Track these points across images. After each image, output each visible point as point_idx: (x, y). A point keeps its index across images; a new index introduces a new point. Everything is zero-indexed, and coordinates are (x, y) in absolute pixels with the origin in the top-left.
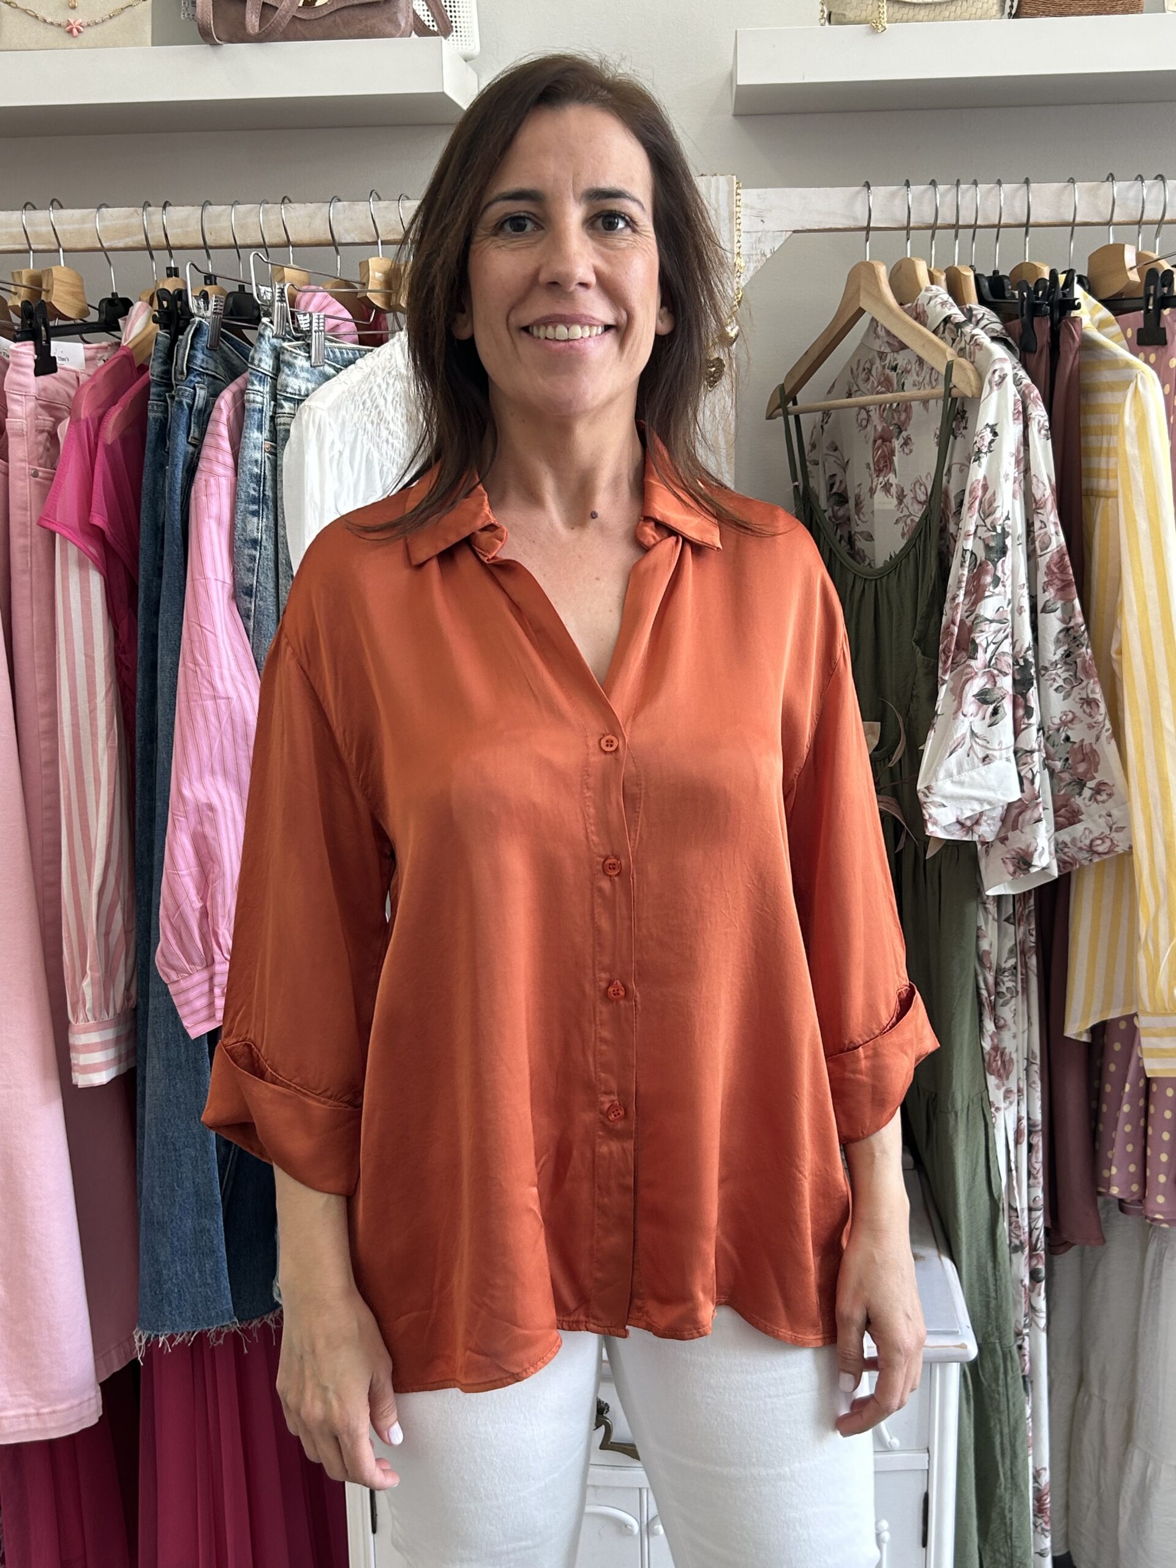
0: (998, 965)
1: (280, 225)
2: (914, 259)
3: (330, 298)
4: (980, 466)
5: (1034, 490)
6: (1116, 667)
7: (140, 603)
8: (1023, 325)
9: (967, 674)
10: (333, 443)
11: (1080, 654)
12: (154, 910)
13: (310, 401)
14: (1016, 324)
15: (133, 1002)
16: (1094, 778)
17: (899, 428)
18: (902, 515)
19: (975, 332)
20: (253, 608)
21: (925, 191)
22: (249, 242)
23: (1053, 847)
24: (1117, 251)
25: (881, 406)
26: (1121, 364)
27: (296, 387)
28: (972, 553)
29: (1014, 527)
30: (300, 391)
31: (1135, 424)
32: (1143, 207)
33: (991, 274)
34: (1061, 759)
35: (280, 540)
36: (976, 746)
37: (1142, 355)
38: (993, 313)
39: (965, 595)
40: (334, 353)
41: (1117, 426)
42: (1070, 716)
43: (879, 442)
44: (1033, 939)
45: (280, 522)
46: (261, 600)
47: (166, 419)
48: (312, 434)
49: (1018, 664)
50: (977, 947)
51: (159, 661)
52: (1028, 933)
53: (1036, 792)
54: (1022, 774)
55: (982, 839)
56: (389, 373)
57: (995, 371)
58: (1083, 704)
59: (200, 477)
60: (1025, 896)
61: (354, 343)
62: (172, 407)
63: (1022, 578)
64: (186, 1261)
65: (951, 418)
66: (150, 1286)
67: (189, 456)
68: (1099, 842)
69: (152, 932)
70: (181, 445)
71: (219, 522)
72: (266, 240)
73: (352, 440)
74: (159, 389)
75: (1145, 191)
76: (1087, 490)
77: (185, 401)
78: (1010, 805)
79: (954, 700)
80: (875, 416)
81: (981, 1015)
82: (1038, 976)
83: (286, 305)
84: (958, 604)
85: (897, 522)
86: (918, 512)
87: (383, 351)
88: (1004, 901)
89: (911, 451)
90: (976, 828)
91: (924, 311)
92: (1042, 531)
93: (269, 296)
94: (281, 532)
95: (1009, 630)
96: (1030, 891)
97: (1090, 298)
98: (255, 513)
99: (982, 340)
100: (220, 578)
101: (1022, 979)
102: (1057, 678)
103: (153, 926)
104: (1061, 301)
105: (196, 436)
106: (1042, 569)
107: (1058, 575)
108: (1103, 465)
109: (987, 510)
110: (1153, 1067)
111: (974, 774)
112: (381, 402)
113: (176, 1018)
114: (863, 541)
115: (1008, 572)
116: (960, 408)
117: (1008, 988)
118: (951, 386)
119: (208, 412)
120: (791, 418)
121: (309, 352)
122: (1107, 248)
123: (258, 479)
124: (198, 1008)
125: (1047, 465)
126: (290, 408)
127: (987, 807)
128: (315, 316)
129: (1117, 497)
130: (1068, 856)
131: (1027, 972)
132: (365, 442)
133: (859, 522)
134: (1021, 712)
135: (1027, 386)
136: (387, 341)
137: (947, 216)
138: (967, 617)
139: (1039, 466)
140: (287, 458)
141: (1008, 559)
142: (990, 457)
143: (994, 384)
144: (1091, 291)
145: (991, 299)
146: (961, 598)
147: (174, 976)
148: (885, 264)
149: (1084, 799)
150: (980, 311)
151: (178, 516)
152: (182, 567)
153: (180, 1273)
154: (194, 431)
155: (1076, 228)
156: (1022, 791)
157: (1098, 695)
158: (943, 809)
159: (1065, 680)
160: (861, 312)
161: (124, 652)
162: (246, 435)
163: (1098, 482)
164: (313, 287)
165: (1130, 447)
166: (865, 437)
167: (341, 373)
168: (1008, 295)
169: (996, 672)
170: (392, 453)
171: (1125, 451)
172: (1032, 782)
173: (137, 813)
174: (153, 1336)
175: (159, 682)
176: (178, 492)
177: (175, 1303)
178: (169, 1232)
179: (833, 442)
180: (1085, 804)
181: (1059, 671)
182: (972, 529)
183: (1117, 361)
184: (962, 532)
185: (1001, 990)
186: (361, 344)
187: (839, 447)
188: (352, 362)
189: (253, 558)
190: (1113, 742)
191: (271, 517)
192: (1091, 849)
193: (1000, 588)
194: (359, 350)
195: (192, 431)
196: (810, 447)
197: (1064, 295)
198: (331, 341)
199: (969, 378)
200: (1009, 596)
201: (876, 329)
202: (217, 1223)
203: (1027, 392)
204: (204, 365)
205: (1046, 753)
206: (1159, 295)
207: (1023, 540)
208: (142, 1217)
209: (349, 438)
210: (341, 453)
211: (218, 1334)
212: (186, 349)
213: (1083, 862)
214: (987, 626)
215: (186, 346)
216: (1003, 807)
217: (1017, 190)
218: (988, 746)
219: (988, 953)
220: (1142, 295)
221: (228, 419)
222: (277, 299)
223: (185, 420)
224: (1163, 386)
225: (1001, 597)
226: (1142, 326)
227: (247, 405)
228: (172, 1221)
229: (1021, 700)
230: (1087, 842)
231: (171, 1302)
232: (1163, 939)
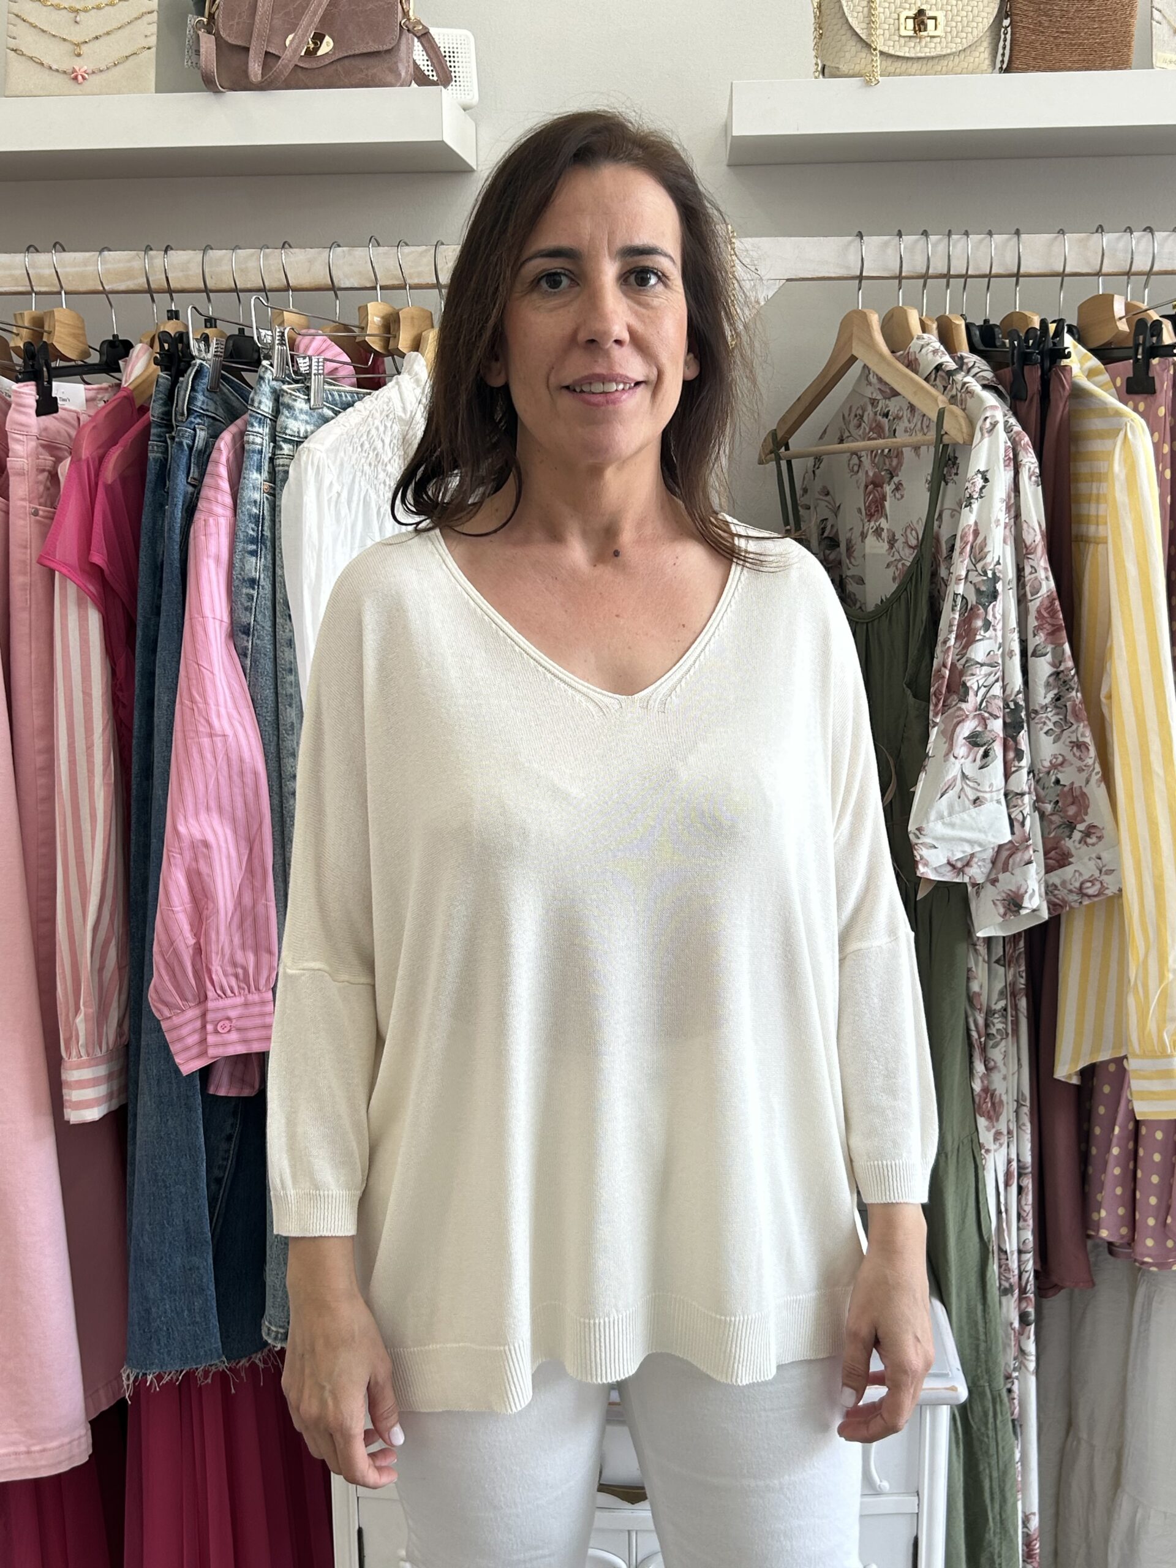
0: (988, 1006)
1: (280, 270)
2: (905, 308)
3: (329, 342)
4: (971, 511)
5: (1025, 535)
6: (1105, 710)
7: (138, 641)
8: (1014, 372)
9: (958, 717)
12: (147, 947)
13: (309, 442)
14: (1007, 372)
15: (125, 1038)
17: (891, 473)
18: (893, 559)
19: (967, 379)
20: (250, 647)
21: (917, 241)
22: (249, 286)
23: (1043, 890)
24: (1107, 301)
25: (872, 452)
27: (296, 430)
28: (963, 597)
29: (1005, 572)
31: (1124, 472)
32: (1132, 258)
33: (982, 323)
34: (1051, 801)
35: (278, 579)
36: (967, 789)
38: (984, 361)
39: (956, 638)
40: (332, 395)
41: (1106, 474)
42: (1060, 759)
43: (871, 487)
44: (1023, 981)
45: (278, 562)
46: (258, 638)
47: (166, 460)
49: (1008, 707)
50: (968, 988)
51: (156, 699)
53: (1027, 834)
54: (1013, 816)
55: (973, 881)
56: (387, 416)
57: (986, 418)
59: (199, 516)
60: (1015, 938)
61: (353, 386)
62: (172, 447)
63: (1013, 622)
65: (942, 464)
67: (189, 496)
68: (1089, 884)
69: (146, 968)
70: (180, 486)
72: (266, 284)
73: (349, 481)
74: (160, 430)
75: (1134, 242)
76: (1077, 537)
77: (186, 442)
78: (1000, 847)
79: (945, 743)
80: (866, 461)
82: (1028, 1018)
83: (286, 348)
84: (949, 647)
85: (888, 566)
86: (909, 556)
87: (381, 395)
89: (902, 496)
90: (967, 869)
91: (916, 359)
92: (1033, 576)
93: (269, 339)
95: (999, 674)
96: (1019, 933)
97: (1080, 347)
99: (974, 388)
100: (218, 616)
103: (147, 962)
104: (1051, 350)
105: (196, 476)
106: (1032, 614)
107: (1049, 620)
108: (1093, 512)
109: (978, 555)
110: (1143, 1109)
111: (965, 816)
112: (379, 445)
113: (169, 1055)
114: (855, 585)
115: (999, 617)
116: (952, 455)
117: (998, 1030)
118: (943, 433)
119: (207, 453)
120: (783, 463)
121: (308, 395)
122: (1097, 298)
124: (190, 1044)
125: (1037, 512)
126: (289, 450)
127: (977, 849)
128: (314, 360)
130: (1058, 899)
131: (1017, 1013)
132: (362, 483)
133: (850, 566)
134: (1011, 755)
135: (1018, 433)
136: (385, 384)
137: (938, 266)
138: (958, 660)
139: (1030, 512)
141: (999, 604)
142: (981, 504)
143: (985, 431)
144: (1080, 340)
145: (982, 348)
146: (952, 642)
147: (167, 1012)
148: (877, 312)
149: (1074, 842)
150: (972, 359)
151: (177, 555)
152: (180, 606)
154: (194, 472)
155: (1065, 278)
156: (1013, 833)
157: (1088, 739)
158: (934, 850)
159: (1055, 723)
160: (853, 359)
161: (121, 690)
162: (246, 476)
163: (1087, 528)
164: (312, 331)
165: (1119, 492)
166: (857, 482)
167: (341, 415)
168: (998, 344)
169: (986, 715)
172: (1023, 824)
173: (132, 850)
176: (178, 530)
177: (163, 1341)
179: (824, 487)
180: (1075, 847)
181: (1050, 715)
182: (963, 573)
183: (1107, 409)
184: (953, 577)
185: (991, 1032)
186: (358, 387)
187: (831, 492)
188: (350, 405)
190: (1103, 785)
191: (269, 557)
192: (1081, 891)
193: (990, 632)
194: (357, 393)
195: (192, 472)
196: (801, 492)
197: (1054, 344)
198: (330, 384)
199: (960, 425)
200: (1000, 640)
201: (867, 376)
202: (206, 1261)
203: (1017, 439)
204: (204, 407)
205: (1037, 795)
206: (1148, 345)
207: (1014, 584)
208: (132, 1254)
212: (186, 390)
213: (1072, 904)
214: (978, 670)
215: (187, 388)
216: (993, 848)
217: (1008, 240)
218: (979, 788)
220: (1131, 344)
222: (277, 342)
223: (185, 461)
225: (992, 641)
229: (1011, 743)
230: (1077, 885)
232: (1152, 983)
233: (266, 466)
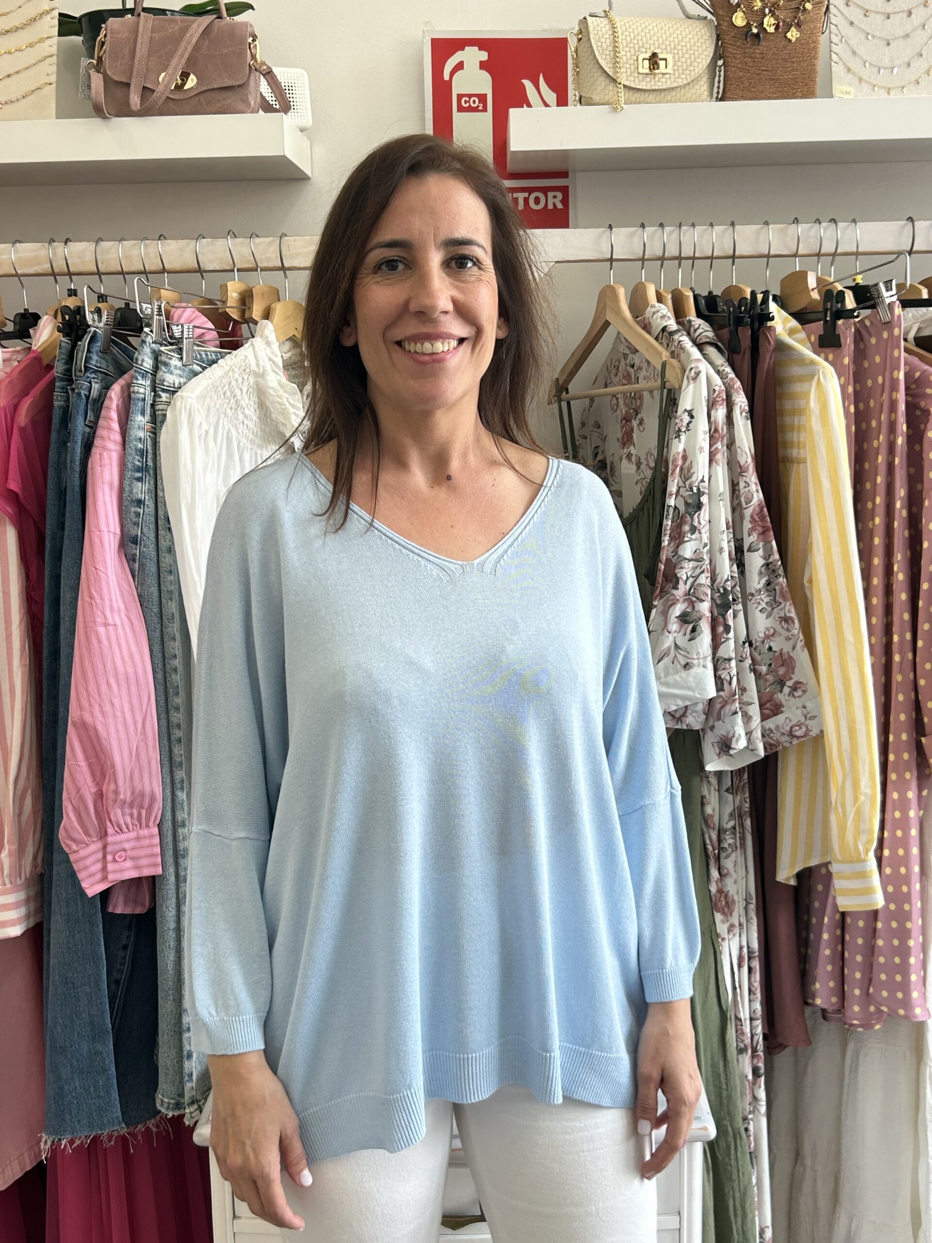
1: (157, 257)
2: (645, 284)
3: (198, 313)
5: (739, 458)
7: (47, 550)
8: (730, 333)
10: (201, 424)
11: (778, 583)
12: (57, 795)
13: (182, 392)
14: (724, 332)
15: (39, 870)
16: (791, 678)
17: (636, 411)
18: (639, 478)
20: (138, 554)
21: (656, 231)
22: (133, 269)
23: (760, 733)
24: (802, 276)
26: (808, 362)
27: (171, 381)
30: (174, 384)
31: (818, 407)
33: (706, 294)
34: (766, 664)
35: (160, 499)
37: (822, 355)
38: (707, 324)
41: (805, 409)
42: (772, 631)
43: (624, 422)
44: (747, 805)
45: (160, 486)
46: (144, 547)
47: (68, 407)
48: (184, 417)
50: (703, 811)
51: (62, 596)
52: (743, 799)
56: (244, 370)
58: (781, 622)
59: (95, 451)
60: (740, 771)
62: (72, 397)
64: (83, 1079)
66: (54, 1099)
67: (87, 435)
69: (56, 813)
70: (80, 427)
71: (111, 485)
72: (146, 268)
73: (215, 422)
74: (62, 383)
75: (822, 231)
76: (783, 459)
77: (83, 392)
80: (621, 402)
81: (708, 865)
82: (753, 835)
83: (163, 318)
85: (637, 483)
86: (648, 475)
87: (239, 354)
88: (724, 776)
89: (644, 429)
91: (650, 323)
92: (746, 489)
93: (149, 312)
94: (160, 494)
96: (744, 768)
97: (782, 311)
98: (140, 480)
100: (112, 530)
101: (740, 837)
102: (761, 602)
103: (56, 808)
104: (759, 314)
105: (92, 419)
106: (747, 518)
107: (760, 523)
108: (795, 439)
110: (844, 903)
112: (238, 393)
113: (75, 881)
117: (729, 844)
119: (101, 401)
120: (564, 405)
121: (181, 354)
122: (795, 273)
123: (142, 453)
124: (94, 872)
126: (167, 398)
128: (186, 327)
129: (805, 462)
130: (772, 740)
131: (743, 831)
132: (225, 423)
135: (732, 380)
136: (242, 345)
137: (672, 250)
139: (742, 439)
140: (164, 437)
144: (783, 306)
145: (706, 313)
147: (74, 847)
151: (77, 482)
152: (80, 522)
153: (79, 1088)
154: (90, 416)
155: (770, 259)
157: (793, 615)
159: (767, 603)
160: (608, 324)
161: (34, 590)
162: (132, 419)
164: (184, 304)
165: (815, 424)
166: (616, 418)
167: (207, 370)
168: (719, 310)
170: (247, 432)
171: (811, 428)
173: (44, 718)
174: (56, 1140)
175: (61, 613)
176: (78, 463)
177: (74, 1112)
178: (69, 1055)
180: (785, 699)
181: (763, 597)
183: (803, 359)
185: (724, 846)
186: (221, 348)
187: (601, 425)
188: (215, 362)
189: (138, 515)
191: (152, 482)
192: (791, 734)
194: (220, 353)
195: (89, 415)
197: (762, 310)
198: (199, 346)
202: (108, 1047)
203: (731, 383)
204: (98, 365)
206: (834, 309)
208: (48, 1043)
209: (213, 419)
210: (207, 432)
211: (110, 1137)
212: (83, 352)
213: (785, 744)
215: (84, 350)
217: (725, 230)
219: (712, 816)
220: (821, 309)
221: (118, 406)
222: (156, 313)
223: (83, 407)
224: (839, 378)
226: (822, 333)
227: (132, 395)
228: (72, 1046)
230: (788, 729)
231: (71, 1111)
232: (848, 804)
233: (148, 408)
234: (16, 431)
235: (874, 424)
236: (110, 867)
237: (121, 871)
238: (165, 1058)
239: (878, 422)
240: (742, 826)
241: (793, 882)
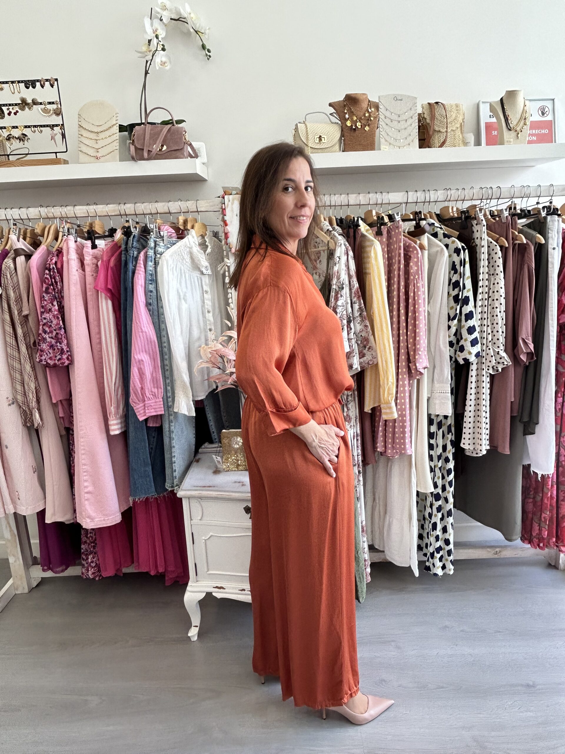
1: (155, 208)
3: (169, 227)
4: (336, 267)
5: (351, 273)
6: (372, 317)
7: (122, 308)
8: (347, 231)
10: (171, 265)
12: (128, 388)
13: (164, 254)
14: (345, 231)
15: (125, 413)
19: (335, 233)
20: (151, 309)
22: (147, 213)
23: (358, 363)
24: (371, 211)
27: (161, 251)
28: (335, 289)
29: (346, 282)
31: (374, 255)
32: (377, 200)
33: (340, 218)
34: (360, 341)
35: (158, 290)
37: (376, 238)
38: (340, 228)
39: (334, 299)
40: (170, 241)
41: (370, 256)
42: (362, 330)
45: (158, 286)
47: (127, 260)
48: (165, 263)
49: (348, 317)
51: (127, 323)
53: (354, 349)
54: (350, 345)
57: (340, 242)
59: (136, 275)
62: (128, 257)
63: (348, 295)
64: (142, 479)
65: (329, 255)
66: (133, 485)
67: (133, 269)
68: (370, 361)
69: (128, 394)
70: (131, 267)
71: (141, 286)
72: (152, 212)
73: (176, 264)
74: (124, 252)
75: (377, 196)
76: (364, 273)
77: (132, 255)
83: (157, 229)
84: (333, 302)
86: (324, 279)
87: (184, 240)
89: (321, 264)
91: (323, 228)
92: (353, 283)
93: (152, 227)
94: (158, 288)
95: (345, 308)
97: (363, 223)
98: (151, 284)
99: (337, 235)
100: (142, 301)
101: (353, 397)
103: (129, 392)
104: (356, 224)
106: (353, 293)
107: (357, 294)
108: (367, 266)
109: (338, 278)
110: (386, 417)
113: (136, 416)
115: (345, 293)
116: (331, 252)
117: (350, 400)
118: (329, 247)
119: (137, 258)
121: (164, 242)
122: (369, 211)
123: (151, 275)
124: (142, 413)
125: (353, 267)
126: (159, 256)
128: (165, 232)
129: (371, 274)
130: (363, 365)
134: (349, 329)
135: (348, 246)
136: (185, 238)
138: (335, 305)
139: (351, 267)
140: (159, 269)
141: (344, 290)
142: (339, 265)
143: (339, 245)
144: (363, 221)
145: (339, 224)
149: (366, 351)
150: (337, 228)
151: (130, 285)
152: (132, 298)
153: (141, 482)
154: (134, 263)
155: (360, 206)
156: (350, 349)
157: (368, 324)
159: (360, 321)
161: (118, 320)
162: (148, 263)
163: (367, 270)
164: (164, 224)
167: (173, 246)
168: (343, 223)
170: (187, 267)
172: (353, 346)
174: (134, 498)
175: (127, 328)
176: (130, 279)
178: (137, 472)
181: (358, 318)
182: (335, 283)
183: (371, 240)
184: (333, 284)
185: (348, 400)
186: (177, 239)
188: (175, 244)
189: (151, 296)
190: (372, 336)
191: (155, 285)
192: (368, 363)
193: (343, 298)
194: (177, 241)
198: (170, 238)
199: (333, 244)
200: (345, 300)
202: (150, 469)
203: (348, 248)
204: (136, 245)
205: (356, 339)
206: (380, 223)
207: (348, 285)
208: (130, 468)
210: (173, 267)
211: (152, 497)
213: (366, 367)
214: (340, 307)
215: (131, 241)
220: (376, 223)
221: (143, 259)
222: (155, 228)
223: (131, 260)
224: (381, 246)
225: (343, 300)
226: (377, 231)
227: (148, 255)
228: (138, 468)
229: (349, 326)
230: (366, 361)
231: (139, 490)
232: (386, 385)
233: (153, 260)
234: (109, 269)
235: (394, 261)
236: (147, 411)
237: (150, 412)
238: (168, 471)
239: (395, 260)
240: (354, 394)
241: (370, 412)
